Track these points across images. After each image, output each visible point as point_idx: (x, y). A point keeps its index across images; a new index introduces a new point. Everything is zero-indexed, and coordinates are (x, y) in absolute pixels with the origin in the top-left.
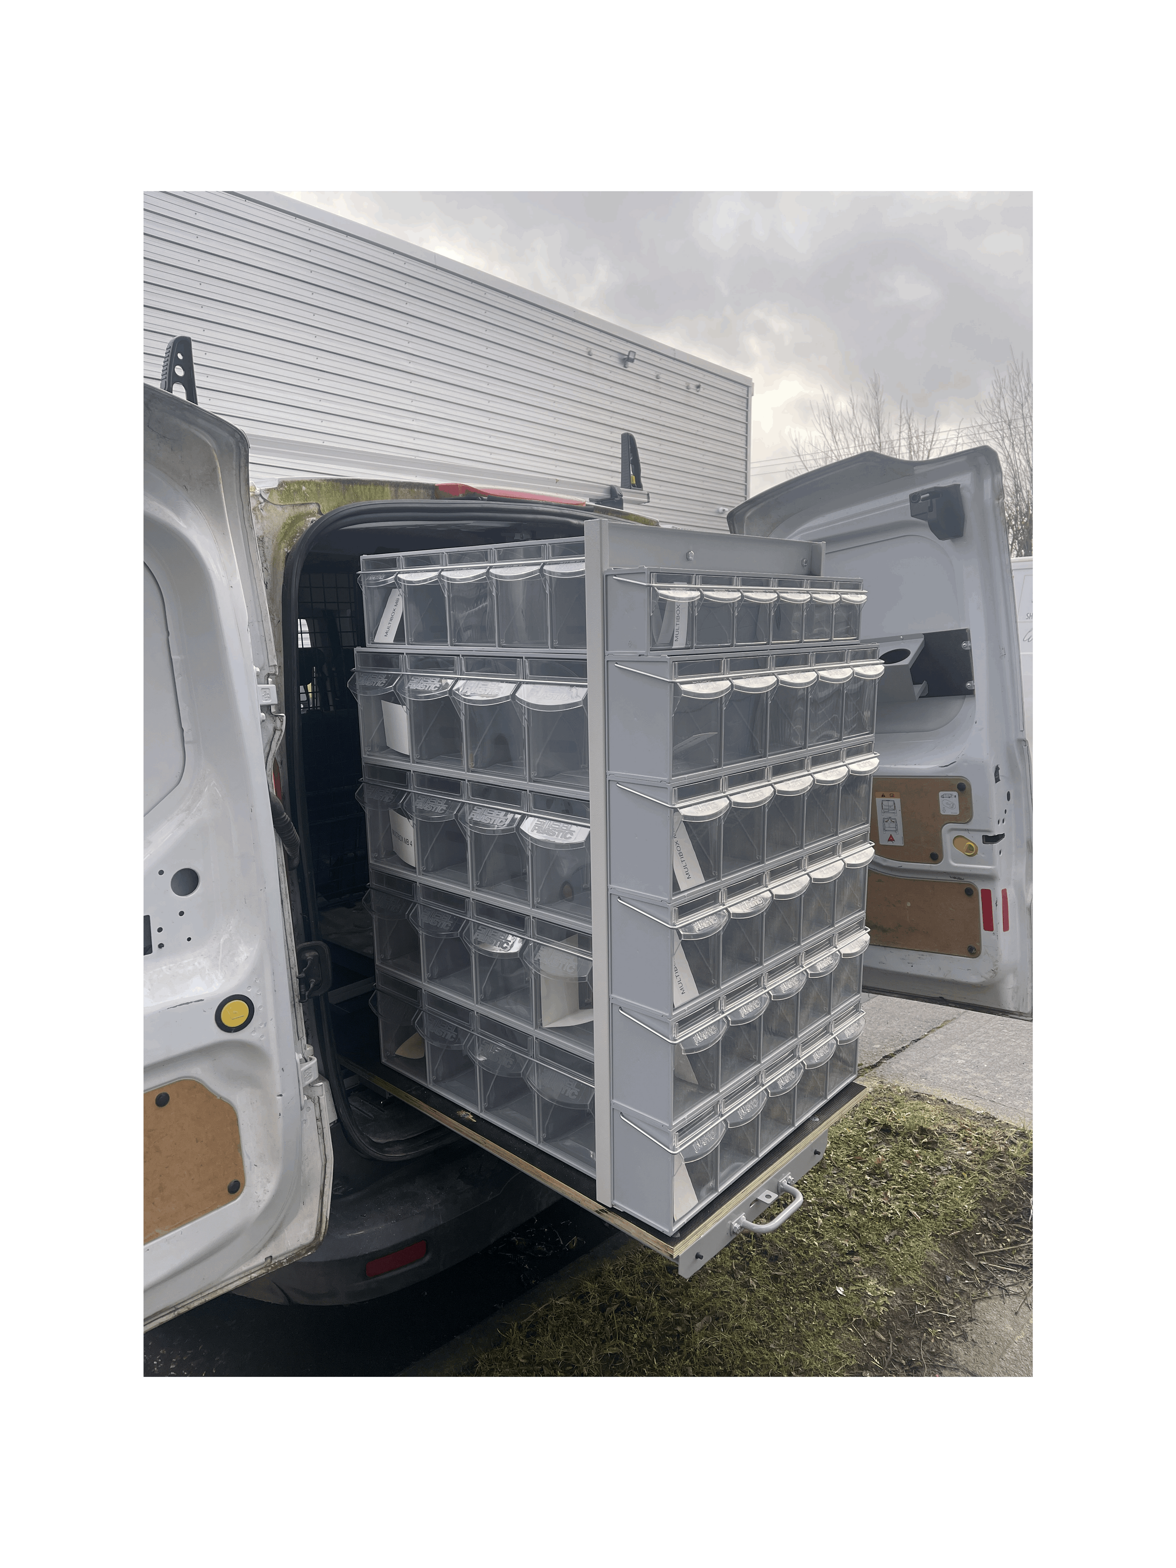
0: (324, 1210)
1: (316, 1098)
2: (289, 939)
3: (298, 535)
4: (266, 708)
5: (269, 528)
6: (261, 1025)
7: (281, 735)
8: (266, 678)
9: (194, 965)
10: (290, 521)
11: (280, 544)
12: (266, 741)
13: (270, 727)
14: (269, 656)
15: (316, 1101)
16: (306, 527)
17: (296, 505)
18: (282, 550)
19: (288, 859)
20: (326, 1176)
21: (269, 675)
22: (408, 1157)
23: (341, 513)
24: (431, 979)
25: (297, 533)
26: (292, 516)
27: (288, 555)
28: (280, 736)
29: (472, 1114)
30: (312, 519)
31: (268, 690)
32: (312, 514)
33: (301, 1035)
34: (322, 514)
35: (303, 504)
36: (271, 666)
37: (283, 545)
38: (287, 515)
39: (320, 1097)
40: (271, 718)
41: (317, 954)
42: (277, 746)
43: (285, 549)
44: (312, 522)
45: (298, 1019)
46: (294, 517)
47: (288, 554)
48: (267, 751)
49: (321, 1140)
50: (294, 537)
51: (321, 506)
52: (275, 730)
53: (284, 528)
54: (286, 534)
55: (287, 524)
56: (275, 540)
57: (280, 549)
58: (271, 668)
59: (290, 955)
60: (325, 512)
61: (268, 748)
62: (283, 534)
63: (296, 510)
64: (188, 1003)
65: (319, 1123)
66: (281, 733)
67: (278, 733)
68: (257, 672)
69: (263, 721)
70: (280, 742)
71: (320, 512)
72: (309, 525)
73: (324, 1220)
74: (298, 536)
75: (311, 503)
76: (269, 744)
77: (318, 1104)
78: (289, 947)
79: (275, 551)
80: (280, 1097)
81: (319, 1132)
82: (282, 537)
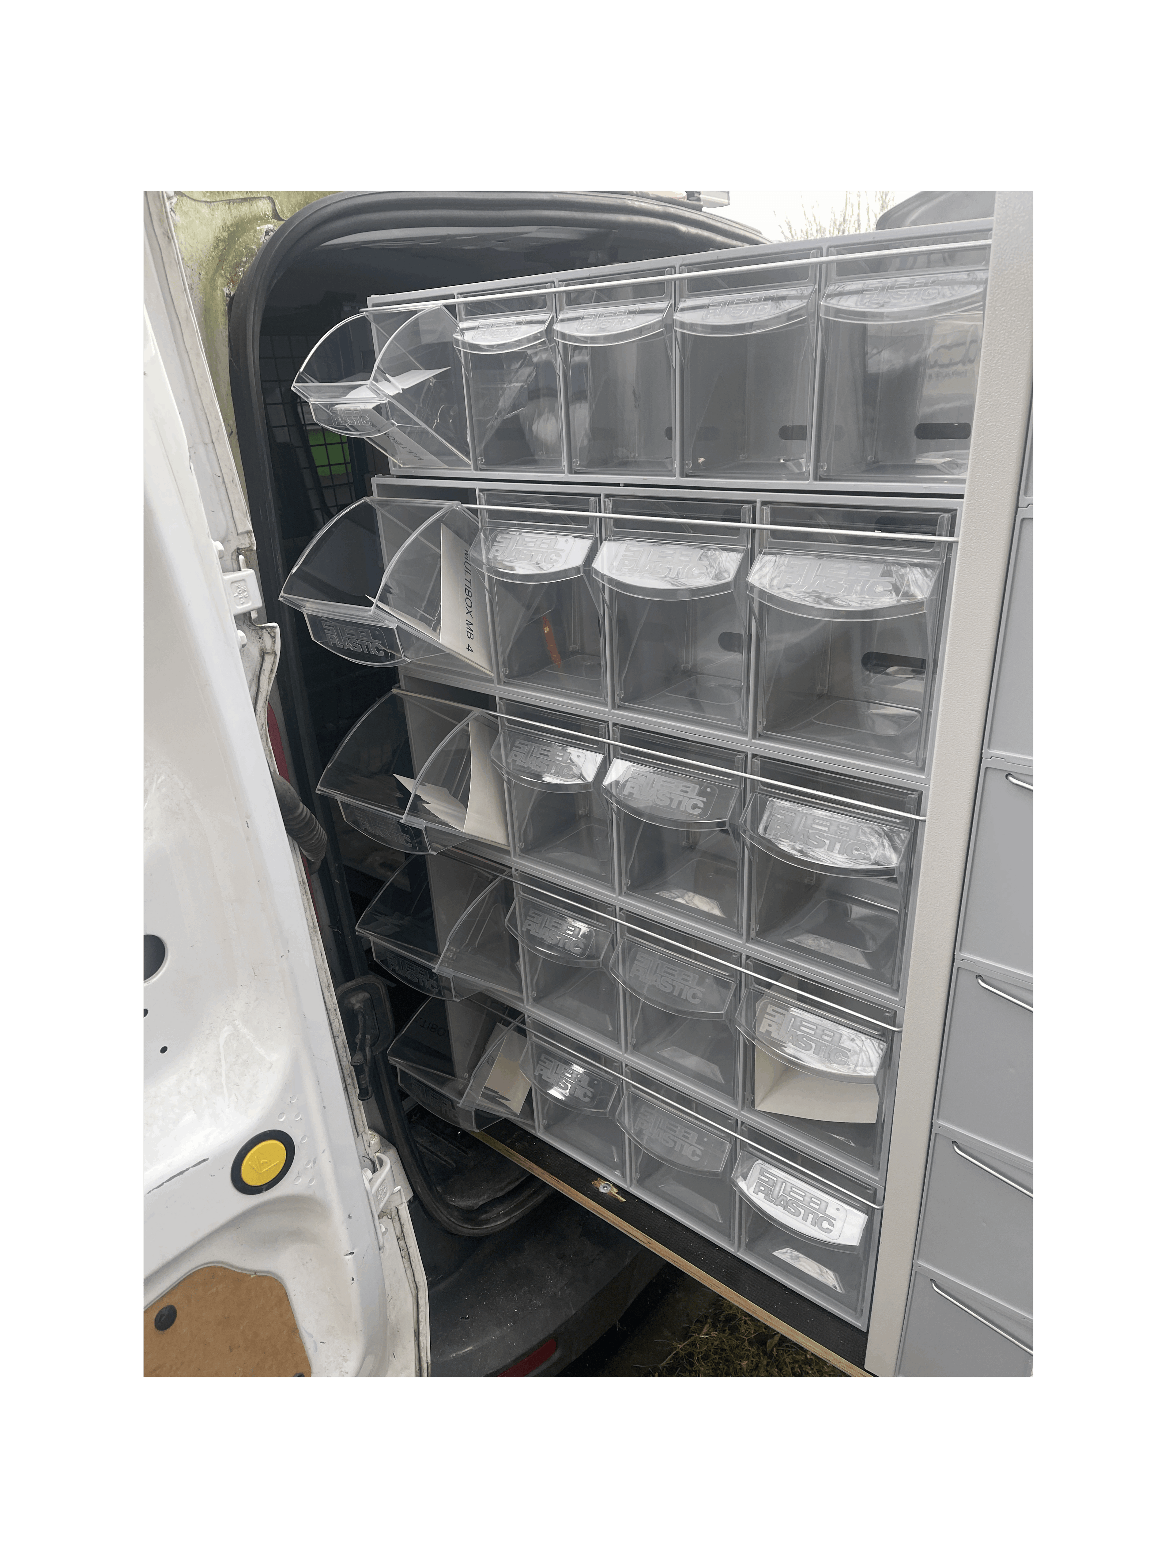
0: (422, 1354)
1: (394, 1209)
2: (327, 994)
3: (244, 259)
4: (244, 620)
5: (189, 249)
6: (307, 1164)
7: (274, 662)
8: (234, 557)
9: (179, 1092)
10: (226, 234)
11: (213, 280)
12: (250, 677)
13: (255, 652)
14: (236, 513)
15: (394, 1213)
16: (257, 244)
17: (234, 201)
18: (219, 292)
19: (308, 865)
20: (420, 1310)
21: (238, 551)
22: (512, 1221)
23: (316, 215)
24: (537, 1000)
25: (242, 256)
26: (228, 223)
27: (232, 302)
28: (271, 664)
29: (615, 1185)
30: (266, 227)
31: (242, 583)
32: (263, 219)
33: (361, 1129)
34: (280, 219)
35: (245, 200)
36: (242, 533)
37: (220, 281)
38: (219, 223)
39: (399, 1208)
40: (254, 633)
41: (368, 995)
42: (269, 683)
43: (224, 289)
44: (267, 233)
45: (354, 1108)
46: (232, 225)
47: (232, 299)
48: (254, 693)
49: (407, 1265)
50: (238, 265)
51: (277, 202)
52: (263, 654)
53: (216, 247)
54: (221, 259)
55: (222, 241)
56: (203, 273)
57: (214, 289)
58: (240, 537)
59: (332, 1017)
60: (287, 215)
61: (254, 688)
62: (218, 260)
63: (234, 212)
64: (181, 1173)
65: (402, 1242)
66: (275, 658)
67: (269, 660)
68: (220, 552)
69: (243, 646)
70: (274, 675)
71: (276, 216)
72: (263, 239)
73: (425, 1366)
74: (245, 263)
75: (259, 198)
76: (256, 680)
77: (397, 1218)
78: (329, 1007)
79: (205, 293)
80: (350, 1256)
81: (403, 1255)
82: (215, 266)
